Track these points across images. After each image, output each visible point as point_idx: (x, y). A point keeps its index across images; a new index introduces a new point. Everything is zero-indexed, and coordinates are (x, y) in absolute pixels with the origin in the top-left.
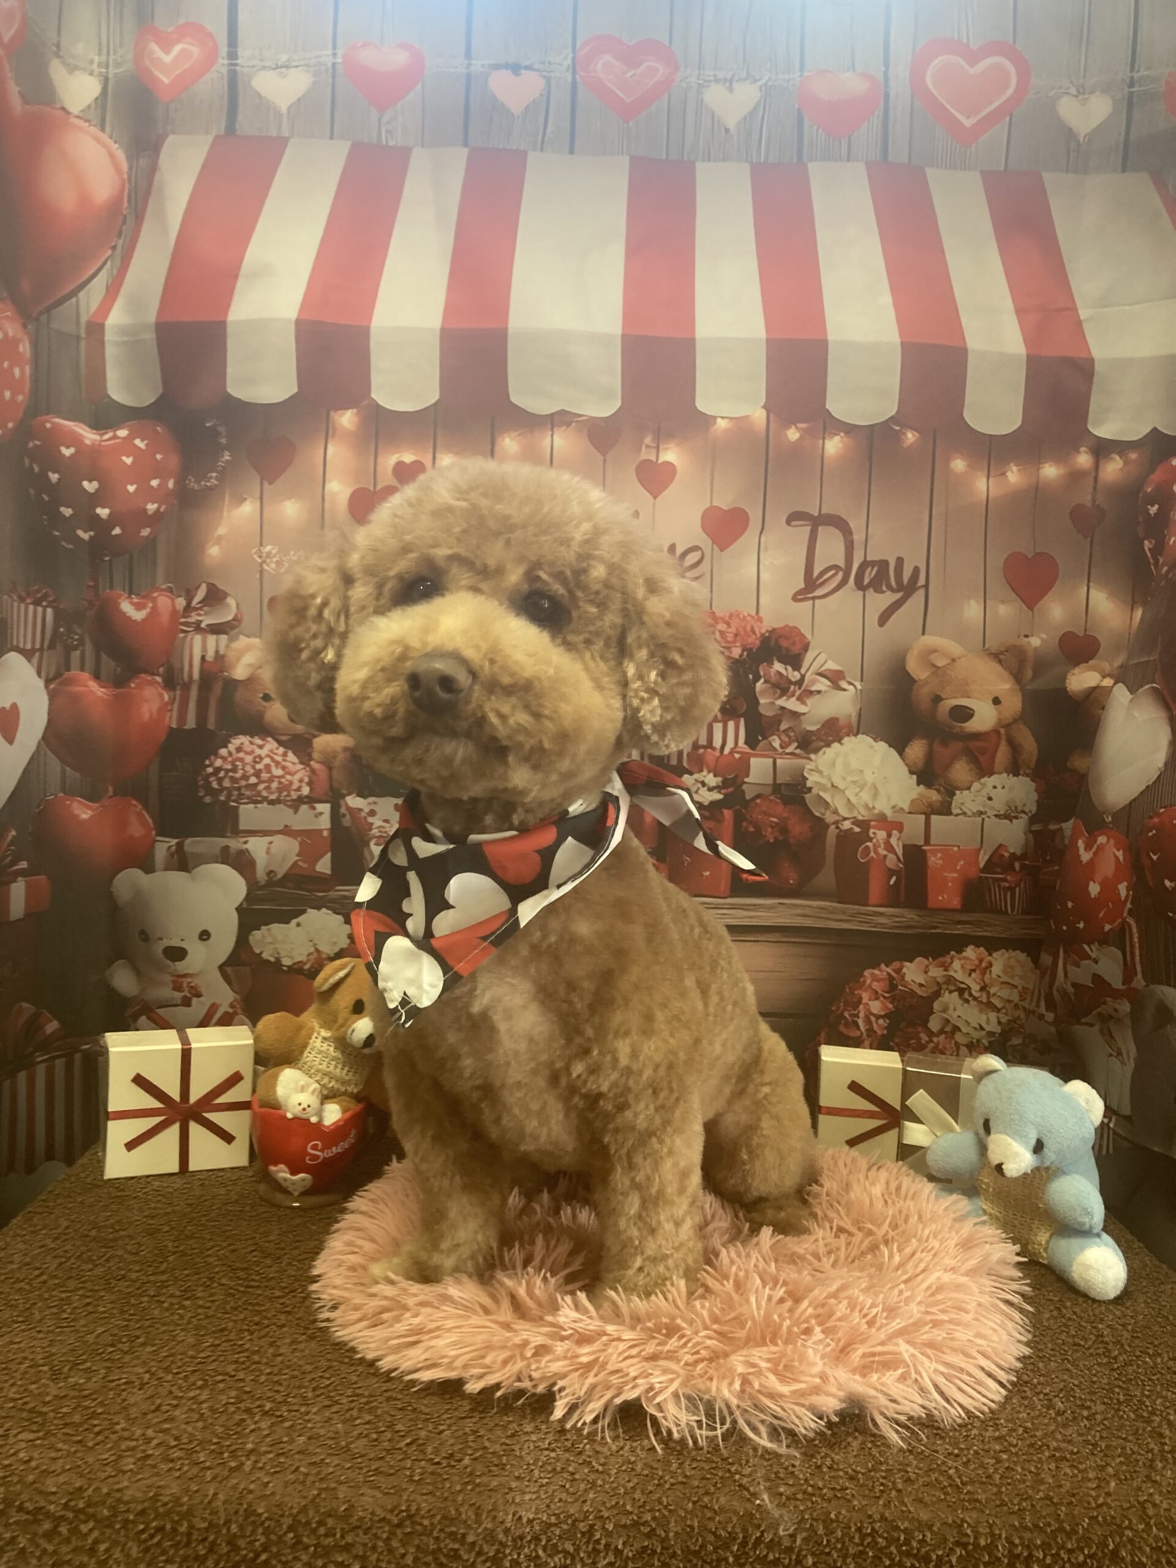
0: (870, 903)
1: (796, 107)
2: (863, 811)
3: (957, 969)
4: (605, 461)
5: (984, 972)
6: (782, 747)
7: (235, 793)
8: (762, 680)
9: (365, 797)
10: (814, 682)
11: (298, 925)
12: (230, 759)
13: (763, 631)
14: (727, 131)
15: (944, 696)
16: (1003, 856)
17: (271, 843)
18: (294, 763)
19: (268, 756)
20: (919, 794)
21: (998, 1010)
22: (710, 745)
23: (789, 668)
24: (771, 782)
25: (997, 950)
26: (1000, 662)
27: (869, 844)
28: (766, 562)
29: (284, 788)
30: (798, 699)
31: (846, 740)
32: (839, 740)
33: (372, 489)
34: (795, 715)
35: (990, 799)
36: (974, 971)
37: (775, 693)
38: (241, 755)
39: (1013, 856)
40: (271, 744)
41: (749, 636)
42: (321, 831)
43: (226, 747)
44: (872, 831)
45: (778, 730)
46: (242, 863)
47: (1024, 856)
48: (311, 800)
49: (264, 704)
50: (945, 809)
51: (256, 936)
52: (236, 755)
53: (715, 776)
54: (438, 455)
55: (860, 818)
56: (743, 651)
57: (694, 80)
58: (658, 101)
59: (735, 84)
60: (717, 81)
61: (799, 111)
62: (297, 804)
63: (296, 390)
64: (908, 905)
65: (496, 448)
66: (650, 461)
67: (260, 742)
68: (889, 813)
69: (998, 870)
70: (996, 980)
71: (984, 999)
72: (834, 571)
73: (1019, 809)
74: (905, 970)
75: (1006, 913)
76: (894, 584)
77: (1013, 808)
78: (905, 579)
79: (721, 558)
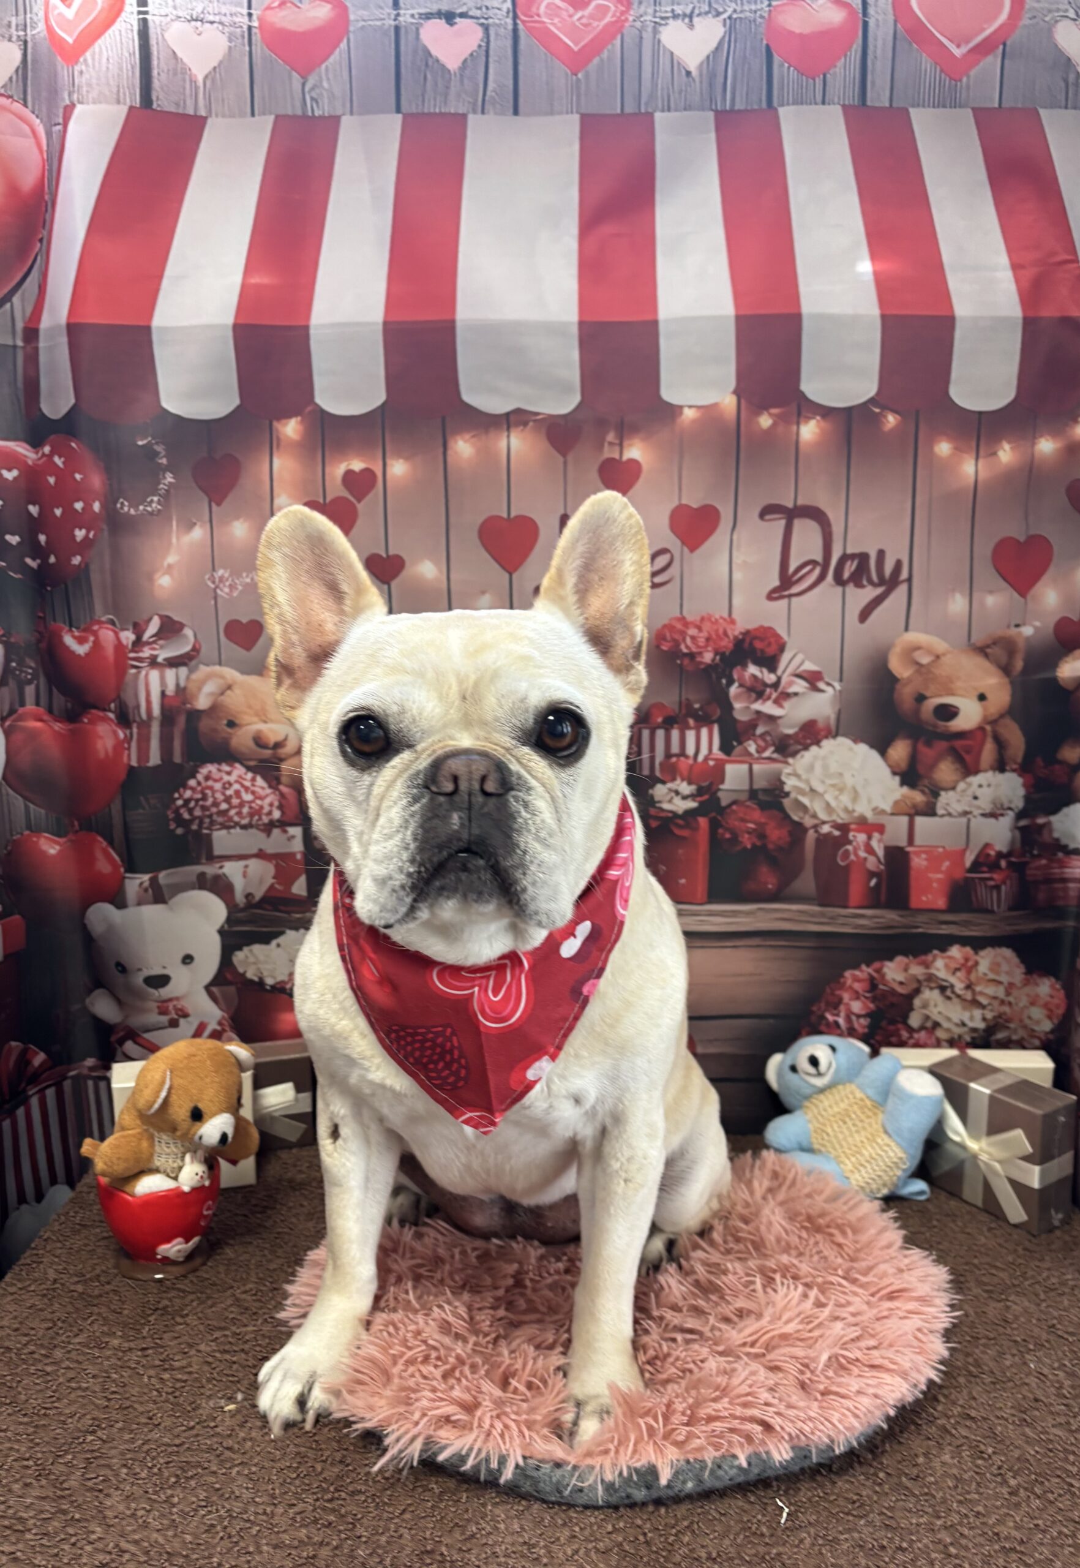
0: (851, 904)
1: (765, 42)
2: (843, 815)
3: (940, 966)
4: (565, 463)
5: (969, 970)
6: (758, 752)
7: (207, 820)
8: (736, 684)
10: (791, 684)
11: (278, 945)
12: (199, 788)
13: (736, 633)
14: (688, 73)
15: (927, 694)
16: (988, 855)
17: (246, 866)
18: (263, 788)
19: (237, 782)
20: (903, 796)
21: (983, 1007)
22: (683, 753)
23: (765, 671)
24: (746, 787)
25: (983, 947)
26: (987, 656)
27: (850, 848)
28: (738, 558)
29: (256, 812)
30: (777, 702)
31: (825, 743)
32: (817, 743)
33: (322, 501)
34: (772, 719)
35: (976, 798)
36: (957, 970)
37: (750, 697)
38: (210, 783)
39: (1000, 855)
40: (239, 770)
41: (721, 639)
42: (292, 855)
43: (193, 776)
44: (851, 835)
45: (754, 735)
46: (221, 887)
47: (1009, 854)
48: (283, 824)
49: (229, 730)
50: (930, 811)
51: (239, 957)
52: (204, 784)
53: (690, 783)
54: (389, 462)
55: (840, 821)
56: (716, 653)
57: (649, 18)
58: (610, 47)
59: (696, 20)
60: (675, 17)
61: (768, 47)
62: (268, 828)
63: (237, 402)
64: (890, 905)
65: (450, 452)
66: (613, 459)
67: (227, 769)
68: (870, 815)
69: (984, 869)
70: (983, 978)
71: (969, 996)
72: (810, 567)
73: (1005, 806)
74: (885, 969)
75: (992, 911)
76: (875, 578)
77: (999, 806)
78: (887, 573)
79: (691, 559)
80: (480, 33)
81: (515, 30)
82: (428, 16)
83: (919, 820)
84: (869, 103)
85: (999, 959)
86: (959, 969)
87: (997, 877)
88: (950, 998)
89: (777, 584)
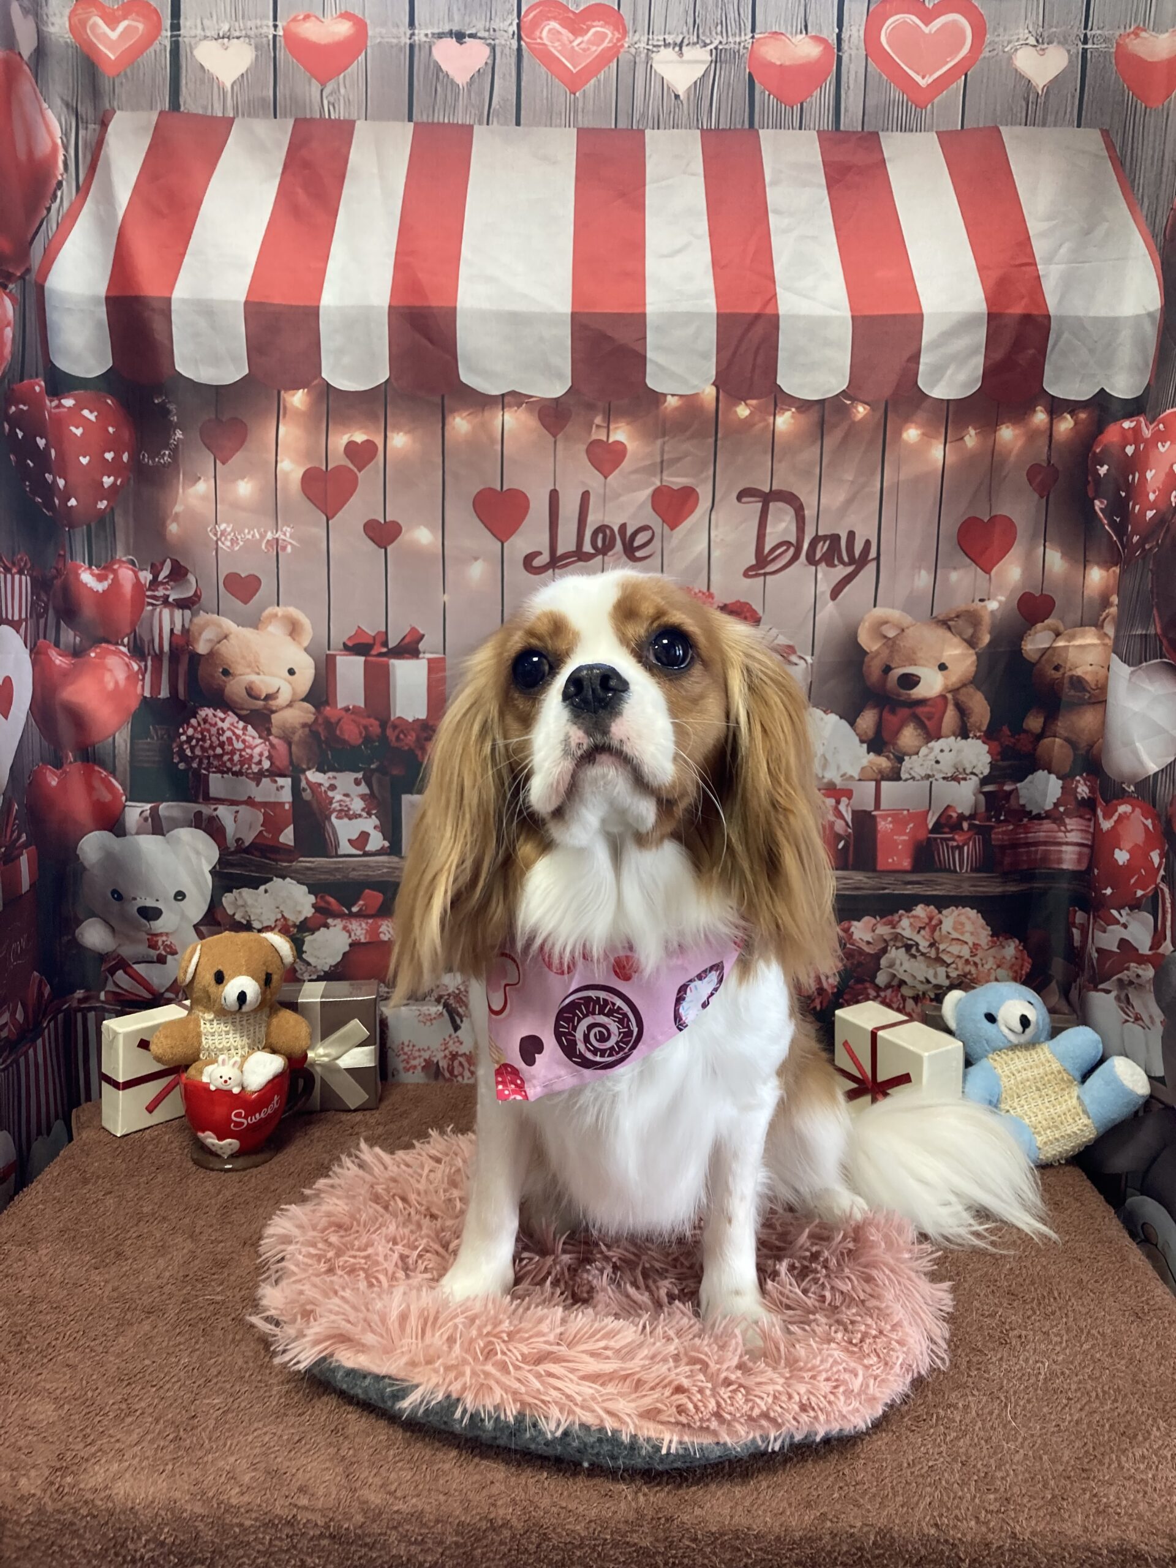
1: (747, 71)
3: (906, 927)
4: (555, 442)
5: (933, 929)
7: (206, 761)
9: (324, 772)
11: (266, 891)
12: (199, 729)
14: (677, 96)
15: (893, 666)
16: (950, 817)
17: (237, 812)
18: (254, 738)
19: (229, 729)
20: (870, 762)
21: (947, 965)
25: (947, 908)
26: (949, 628)
28: (716, 537)
29: (245, 761)
33: (324, 468)
35: (938, 762)
36: (921, 928)
38: (207, 726)
40: (231, 718)
42: (283, 804)
43: (196, 717)
46: (213, 828)
47: (971, 817)
48: (275, 773)
50: (895, 776)
51: (229, 899)
52: (203, 726)
54: (389, 434)
57: (642, 45)
58: (606, 69)
59: (684, 49)
60: (667, 45)
61: (750, 74)
62: (258, 777)
63: (246, 371)
64: (856, 867)
65: (447, 427)
66: (600, 441)
67: (222, 715)
68: (838, 781)
69: (947, 830)
70: (946, 937)
71: (933, 954)
72: (784, 548)
73: (968, 771)
74: (852, 929)
75: (955, 871)
76: (846, 559)
77: (961, 770)
78: (857, 553)
79: (671, 536)
80: (487, 51)
81: (519, 49)
82: (440, 36)
83: (884, 785)
84: (842, 128)
85: (963, 919)
86: (924, 928)
87: (959, 838)
88: (914, 957)
89: (754, 562)
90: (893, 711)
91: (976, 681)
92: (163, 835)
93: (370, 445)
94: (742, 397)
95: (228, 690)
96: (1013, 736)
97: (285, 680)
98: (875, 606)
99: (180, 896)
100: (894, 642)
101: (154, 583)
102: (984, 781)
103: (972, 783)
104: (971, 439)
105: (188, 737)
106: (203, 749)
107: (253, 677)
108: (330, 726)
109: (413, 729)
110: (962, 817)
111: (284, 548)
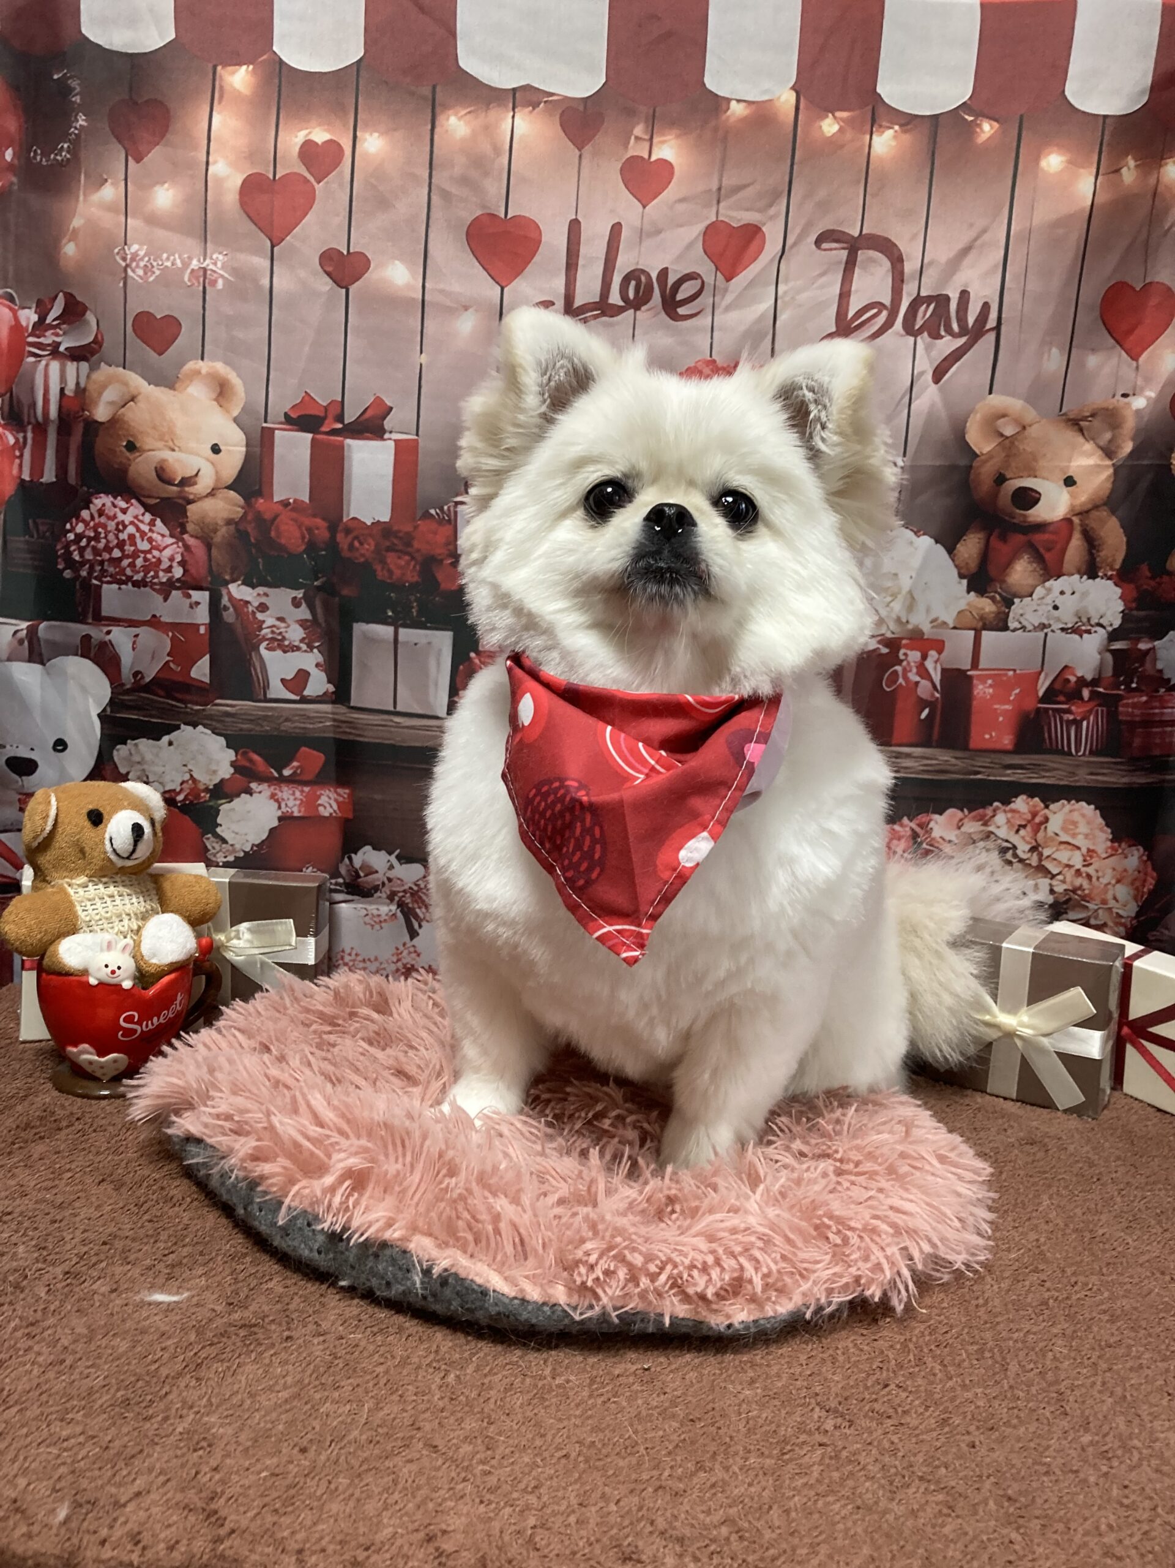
0: (896, 741)
2: (894, 627)
3: (1001, 824)
4: (581, 157)
5: (1036, 831)
7: (99, 568)
9: (253, 587)
11: (170, 744)
12: (92, 524)
16: (1069, 681)
17: (138, 637)
19: (132, 524)
21: (1053, 876)
25: (1056, 801)
27: (897, 668)
33: (271, 176)
36: (1023, 830)
38: (104, 520)
40: (136, 509)
42: (197, 626)
43: (86, 506)
44: (902, 651)
48: (185, 586)
52: (99, 519)
54: (360, 134)
62: (166, 589)
63: (173, 36)
64: (943, 744)
65: (437, 130)
66: (642, 158)
67: (123, 505)
68: (926, 628)
69: (1061, 698)
70: (1052, 839)
71: (1034, 861)
72: (875, 311)
73: (1093, 622)
74: (932, 825)
75: (1070, 754)
76: (955, 327)
77: (1085, 620)
78: (971, 320)
79: (726, 290)
83: (987, 636)
85: (1076, 816)
86: (1024, 826)
87: (1077, 710)
88: (1010, 863)
89: (834, 329)
90: (1003, 538)
91: (1111, 502)
92: (43, 664)
93: (333, 150)
94: (828, 109)
95: (132, 470)
96: (1153, 578)
97: (208, 460)
98: (990, 393)
99: (60, 745)
100: (1012, 443)
101: (40, 326)
102: (1114, 635)
103: (1100, 635)
104: (1129, 173)
105: (76, 535)
106: (96, 552)
107: (166, 455)
108: (265, 524)
109: (371, 535)
110: (1081, 682)
111: (214, 283)
